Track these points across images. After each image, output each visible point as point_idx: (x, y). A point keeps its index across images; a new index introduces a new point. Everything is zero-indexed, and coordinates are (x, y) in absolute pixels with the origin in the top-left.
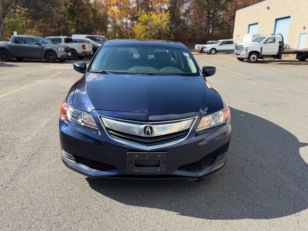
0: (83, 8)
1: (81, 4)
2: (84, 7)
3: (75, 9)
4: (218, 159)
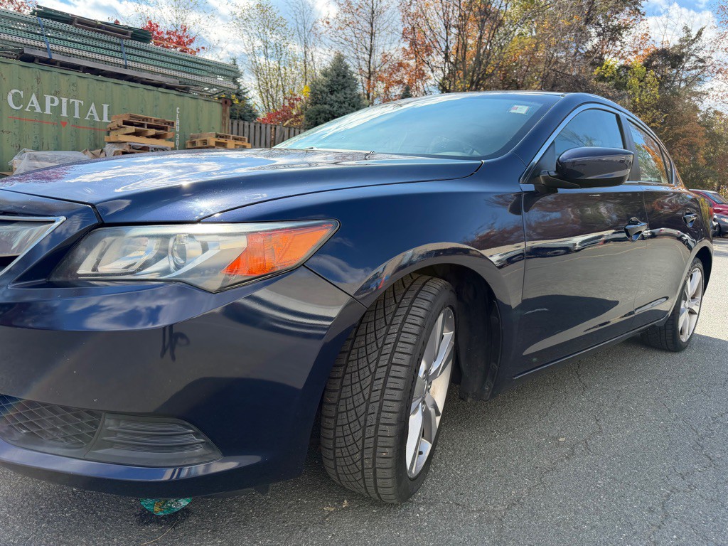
4: (110, 433)
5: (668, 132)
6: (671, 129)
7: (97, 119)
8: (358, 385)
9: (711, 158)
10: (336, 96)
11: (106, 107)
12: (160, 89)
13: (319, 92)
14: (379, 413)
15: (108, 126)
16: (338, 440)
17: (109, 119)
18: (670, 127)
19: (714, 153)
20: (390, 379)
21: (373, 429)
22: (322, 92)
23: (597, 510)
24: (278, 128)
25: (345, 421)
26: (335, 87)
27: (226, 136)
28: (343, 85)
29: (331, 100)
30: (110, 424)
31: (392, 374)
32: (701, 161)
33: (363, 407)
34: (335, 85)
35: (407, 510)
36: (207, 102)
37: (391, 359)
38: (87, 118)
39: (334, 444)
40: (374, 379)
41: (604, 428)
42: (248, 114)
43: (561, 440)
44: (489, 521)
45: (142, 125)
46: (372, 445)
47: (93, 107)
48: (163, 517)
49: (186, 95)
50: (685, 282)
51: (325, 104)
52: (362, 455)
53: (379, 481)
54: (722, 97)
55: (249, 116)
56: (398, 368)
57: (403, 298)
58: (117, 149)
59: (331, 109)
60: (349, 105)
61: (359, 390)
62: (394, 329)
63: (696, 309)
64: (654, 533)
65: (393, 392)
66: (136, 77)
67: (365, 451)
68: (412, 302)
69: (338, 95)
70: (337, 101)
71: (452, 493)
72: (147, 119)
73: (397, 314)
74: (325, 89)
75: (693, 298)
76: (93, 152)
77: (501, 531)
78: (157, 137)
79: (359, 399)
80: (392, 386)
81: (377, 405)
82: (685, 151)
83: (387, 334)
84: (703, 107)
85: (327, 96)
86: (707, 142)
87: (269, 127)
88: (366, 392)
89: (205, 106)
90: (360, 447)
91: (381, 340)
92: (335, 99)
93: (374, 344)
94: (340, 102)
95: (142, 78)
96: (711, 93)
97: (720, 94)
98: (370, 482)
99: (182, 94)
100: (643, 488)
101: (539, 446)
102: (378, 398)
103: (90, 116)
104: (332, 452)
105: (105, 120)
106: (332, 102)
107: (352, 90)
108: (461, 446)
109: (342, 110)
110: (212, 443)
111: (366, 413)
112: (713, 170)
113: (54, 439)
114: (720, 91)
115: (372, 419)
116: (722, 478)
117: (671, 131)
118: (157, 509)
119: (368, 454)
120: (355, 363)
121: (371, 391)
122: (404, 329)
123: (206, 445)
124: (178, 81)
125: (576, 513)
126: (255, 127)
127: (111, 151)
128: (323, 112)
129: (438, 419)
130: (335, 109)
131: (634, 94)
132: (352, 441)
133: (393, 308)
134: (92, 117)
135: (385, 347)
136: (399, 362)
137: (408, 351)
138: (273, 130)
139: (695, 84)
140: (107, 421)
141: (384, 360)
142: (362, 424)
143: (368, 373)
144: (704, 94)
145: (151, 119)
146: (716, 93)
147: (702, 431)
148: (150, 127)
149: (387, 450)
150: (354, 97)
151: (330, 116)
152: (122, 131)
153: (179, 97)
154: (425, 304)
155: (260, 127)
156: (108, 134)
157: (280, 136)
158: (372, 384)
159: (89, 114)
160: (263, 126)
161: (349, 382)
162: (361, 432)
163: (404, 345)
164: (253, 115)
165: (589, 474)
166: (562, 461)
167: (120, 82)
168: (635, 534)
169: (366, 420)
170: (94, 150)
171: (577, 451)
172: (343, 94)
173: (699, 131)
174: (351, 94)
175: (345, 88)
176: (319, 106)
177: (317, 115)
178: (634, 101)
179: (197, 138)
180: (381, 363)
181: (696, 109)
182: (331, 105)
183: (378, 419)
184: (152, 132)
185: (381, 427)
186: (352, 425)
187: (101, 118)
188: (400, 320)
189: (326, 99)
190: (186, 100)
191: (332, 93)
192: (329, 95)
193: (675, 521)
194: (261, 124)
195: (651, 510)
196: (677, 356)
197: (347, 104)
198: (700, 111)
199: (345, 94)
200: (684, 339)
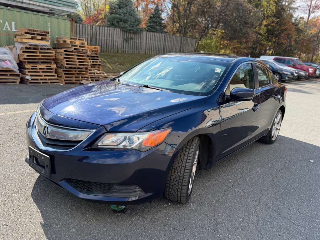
0: (285, 28)
1: (284, 23)
2: (287, 27)
3: (276, 29)
4: (115, 189)
5: (279, 28)
6: (280, 27)
7: (9, 29)
8: (176, 172)
9: (297, 40)
10: (122, 10)
11: (13, 23)
12: (40, 14)
13: (113, 8)
14: (183, 179)
15: (15, 33)
16: (170, 187)
17: (15, 29)
18: (280, 26)
19: (299, 38)
20: (186, 170)
21: (181, 183)
22: (115, 8)
23: (241, 202)
24: (94, 27)
25: (173, 182)
26: (121, 5)
27: (75, 38)
28: (125, 4)
29: (120, 12)
30: (116, 187)
31: (186, 168)
32: (293, 43)
33: (178, 178)
34: (121, 4)
35: (187, 205)
36: (63, 20)
37: (186, 164)
38: (4, 29)
39: (169, 188)
40: (181, 170)
41: (244, 176)
42: (78, 19)
43: (230, 181)
44: (211, 207)
45: (34, 34)
46: (180, 188)
47: (7, 24)
48: (120, 211)
49: (53, 16)
50: (275, 119)
51: (117, 14)
52: (178, 190)
53: (182, 197)
54: (304, 10)
55: (79, 20)
56: (188, 167)
57: (187, 146)
58: (22, 46)
59: (120, 17)
60: (129, 15)
61: (177, 173)
62: (186, 156)
63: (278, 128)
64: (256, 207)
65: (187, 173)
66: (27, 8)
67: (179, 189)
68: (190, 147)
69: (123, 10)
70: (123, 13)
71: (199, 199)
72: (36, 31)
73: (186, 151)
74: (116, 6)
75: (278, 124)
76: (9, 46)
77: (214, 209)
78: (42, 39)
79: (177, 176)
80: (186, 172)
81: (182, 177)
82: (286, 38)
83: (184, 157)
84: (295, 15)
85: (118, 10)
86: (296, 33)
87: (89, 26)
88: (179, 174)
89: (62, 22)
90: (177, 189)
91: (182, 159)
92: (122, 12)
93: (181, 160)
94: (125, 14)
95: (30, 8)
96: (299, 8)
97: (303, 9)
98: (179, 198)
99: (51, 16)
100: (254, 195)
101: (223, 183)
102: (182, 175)
103: (6, 28)
104: (168, 190)
105: (14, 30)
106: (120, 13)
107: (130, 7)
108: (200, 184)
109: (125, 17)
110: (142, 190)
111: (179, 179)
112: (298, 46)
113: (97, 191)
114: (303, 7)
115: (181, 181)
116: (277, 191)
117: (280, 28)
118: (117, 209)
119: (179, 190)
120: (175, 165)
121: (180, 173)
122: (189, 156)
123: (141, 191)
124: (48, 10)
125: (235, 203)
126: (82, 26)
127: (19, 47)
128: (116, 18)
129: (194, 177)
130: (122, 17)
131: (264, 9)
132: (175, 187)
133: (185, 149)
134: (7, 29)
135: (184, 161)
136: (188, 165)
137: (190, 162)
138: (91, 27)
139: (292, 4)
140: (115, 186)
141: (184, 165)
142: (178, 182)
143: (179, 168)
144: (296, 9)
145: (38, 31)
146: (301, 8)
147: (274, 175)
148: (38, 34)
149: (185, 189)
150: (131, 11)
151: (120, 20)
152: (24, 37)
153: (50, 18)
154: (194, 147)
155: (85, 27)
156: (15, 37)
157: (95, 31)
158: (180, 171)
159: (5, 27)
160: (86, 26)
161: (174, 171)
162: (177, 184)
163: (189, 160)
164: (81, 20)
165: (238, 192)
166: (231, 187)
167: (20, 10)
168: (250, 208)
169: (179, 181)
170: (9, 45)
171: (235, 184)
172: (126, 9)
173: (292, 28)
174: (130, 9)
175: (126, 6)
176: (114, 15)
177: (113, 20)
178: (264, 13)
179: (60, 39)
180: (183, 166)
181: (292, 16)
182: (120, 15)
183: (183, 181)
184: (40, 37)
185: (183, 183)
186: (175, 183)
187: (11, 29)
188: (187, 153)
189: (117, 11)
190: (53, 19)
191: (120, 8)
192: (119, 10)
193: (262, 204)
194: (85, 25)
195: (256, 201)
196: (270, 146)
197: (128, 15)
198: (293, 17)
199: (127, 9)
200: (273, 139)
